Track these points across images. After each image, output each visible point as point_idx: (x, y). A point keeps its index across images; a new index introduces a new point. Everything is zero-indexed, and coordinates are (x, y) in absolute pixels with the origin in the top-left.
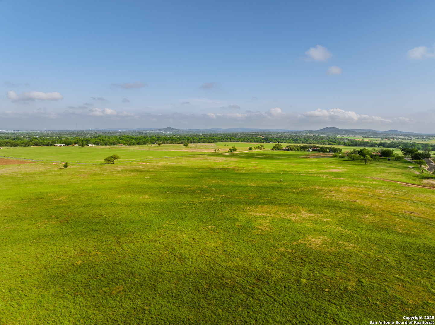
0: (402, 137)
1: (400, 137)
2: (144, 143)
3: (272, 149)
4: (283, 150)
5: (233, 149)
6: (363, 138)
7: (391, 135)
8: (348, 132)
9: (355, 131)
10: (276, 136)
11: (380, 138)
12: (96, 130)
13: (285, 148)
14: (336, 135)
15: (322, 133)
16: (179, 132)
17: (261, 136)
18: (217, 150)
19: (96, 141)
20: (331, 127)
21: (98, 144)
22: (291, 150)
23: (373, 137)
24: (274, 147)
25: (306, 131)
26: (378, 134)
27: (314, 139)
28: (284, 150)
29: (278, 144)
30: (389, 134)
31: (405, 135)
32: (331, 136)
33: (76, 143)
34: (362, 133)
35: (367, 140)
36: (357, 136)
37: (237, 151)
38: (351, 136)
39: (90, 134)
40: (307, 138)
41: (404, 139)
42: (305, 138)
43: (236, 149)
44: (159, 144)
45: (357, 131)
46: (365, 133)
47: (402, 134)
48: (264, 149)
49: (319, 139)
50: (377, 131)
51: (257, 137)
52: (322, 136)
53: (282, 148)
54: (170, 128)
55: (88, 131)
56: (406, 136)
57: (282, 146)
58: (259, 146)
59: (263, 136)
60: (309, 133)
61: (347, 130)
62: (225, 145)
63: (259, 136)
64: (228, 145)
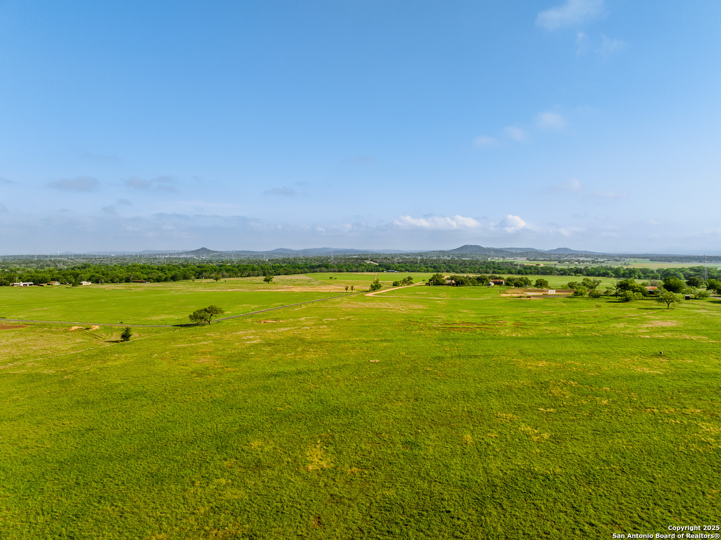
2: (185, 278)
4: (446, 284)
5: (376, 286)
7: (566, 256)
10: (396, 260)
11: (557, 261)
12: (71, 255)
14: (486, 258)
16: (223, 257)
18: (350, 288)
19: (92, 276)
20: (471, 245)
21: (97, 280)
22: (462, 285)
24: (430, 280)
25: (434, 251)
28: (449, 284)
30: (562, 255)
31: (587, 256)
33: (53, 280)
34: (522, 254)
38: (512, 258)
39: (64, 263)
43: (380, 285)
44: (217, 279)
45: (513, 251)
46: (526, 253)
47: (581, 254)
51: (365, 262)
52: (464, 259)
54: (204, 250)
55: (55, 256)
56: (590, 257)
57: (443, 277)
60: (441, 256)
63: (368, 262)
64: (336, 277)
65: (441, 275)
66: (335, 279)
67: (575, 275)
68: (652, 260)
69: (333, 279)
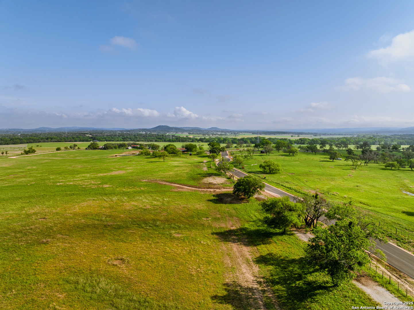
0: (219, 133)
1: (218, 133)
3: (86, 149)
4: (99, 149)
5: (29, 151)
6: (188, 135)
7: (212, 132)
8: (177, 130)
9: (184, 129)
10: (106, 134)
11: (202, 134)
13: (102, 147)
14: (166, 133)
15: (153, 131)
17: (90, 134)
22: (107, 149)
23: (197, 134)
24: (89, 146)
25: (139, 129)
26: (201, 131)
27: (143, 137)
28: (101, 149)
29: (94, 143)
30: (210, 131)
31: (222, 132)
32: (161, 133)
34: (189, 130)
35: (191, 136)
36: (184, 133)
37: (36, 152)
38: (179, 133)
40: (137, 135)
41: (221, 135)
42: (135, 136)
43: (34, 150)
45: (186, 129)
46: (191, 131)
47: (220, 131)
48: (79, 148)
49: (148, 136)
50: (201, 129)
51: (86, 136)
52: (153, 133)
53: (98, 147)
57: (98, 144)
58: (71, 146)
59: (92, 134)
60: (141, 131)
61: (176, 128)
62: (37, 146)
63: (87, 135)
64: (41, 145)
65: (96, 143)
66: (41, 146)
67: (198, 142)
68: (253, 134)
69: (39, 146)
